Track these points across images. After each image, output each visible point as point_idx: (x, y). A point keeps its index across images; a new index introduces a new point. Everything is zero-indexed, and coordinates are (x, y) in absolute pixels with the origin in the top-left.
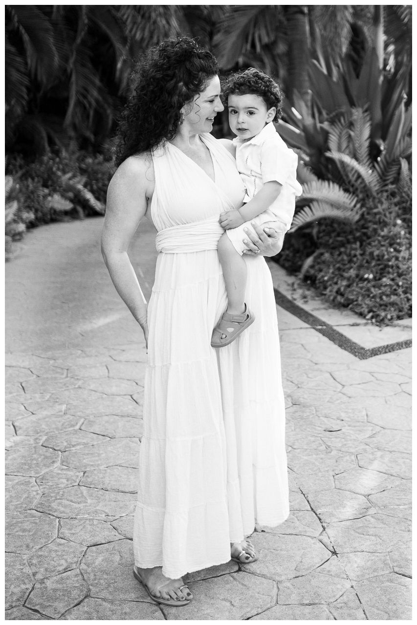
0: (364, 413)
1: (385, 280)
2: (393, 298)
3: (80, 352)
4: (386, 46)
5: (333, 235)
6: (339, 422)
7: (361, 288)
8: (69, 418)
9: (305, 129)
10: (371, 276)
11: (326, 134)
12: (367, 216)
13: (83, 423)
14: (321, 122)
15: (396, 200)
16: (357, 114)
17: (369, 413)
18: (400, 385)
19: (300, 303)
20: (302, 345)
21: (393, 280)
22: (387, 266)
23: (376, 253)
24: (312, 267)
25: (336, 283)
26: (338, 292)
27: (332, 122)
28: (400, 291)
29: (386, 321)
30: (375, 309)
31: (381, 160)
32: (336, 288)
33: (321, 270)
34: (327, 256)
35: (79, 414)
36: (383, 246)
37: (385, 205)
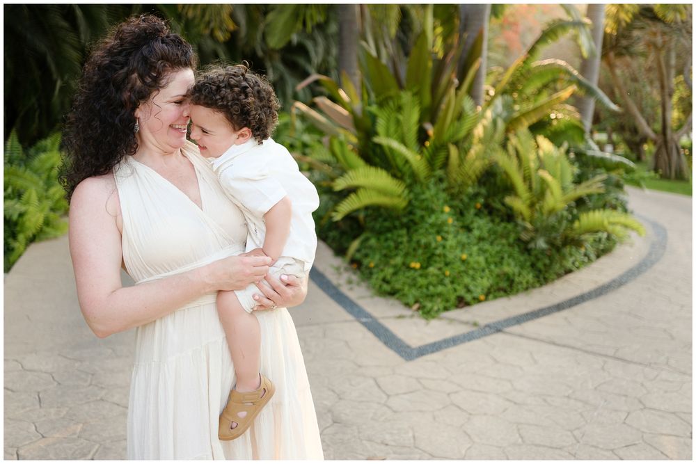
0: (410, 434)
1: (432, 270)
2: (440, 289)
3: (110, 351)
4: (434, 28)
5: (380, 220)
6: (383, 447)
7: (408, 277)
8: (82, 444)
9: (352, 112)
10: (417, 265)
11: (374, 118)
12: (414, 202)
13: (97, 451)
14: (370, 105)
15: (444, 185)
16: (406, 97)
17: (417, 435)
18: (449, 394)
19: (345, 290)
20: (346, 343)
21: (440, 269)
22: (433, 255)
23: (423, 241)
24: (358, 250)
25: (382, 270)
26: (385, 280)
27: (381, 105)
28: (447, 281)
29: (432, 313)
30: (421, 300)
31: (430, 146)
32: (381, 275)
33: (366, 256)
34: (373, 242)
35: (94, 437)
36: (430, 234)
37: (433, 190)
